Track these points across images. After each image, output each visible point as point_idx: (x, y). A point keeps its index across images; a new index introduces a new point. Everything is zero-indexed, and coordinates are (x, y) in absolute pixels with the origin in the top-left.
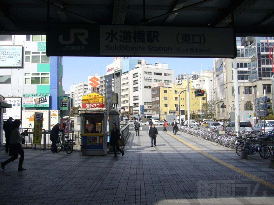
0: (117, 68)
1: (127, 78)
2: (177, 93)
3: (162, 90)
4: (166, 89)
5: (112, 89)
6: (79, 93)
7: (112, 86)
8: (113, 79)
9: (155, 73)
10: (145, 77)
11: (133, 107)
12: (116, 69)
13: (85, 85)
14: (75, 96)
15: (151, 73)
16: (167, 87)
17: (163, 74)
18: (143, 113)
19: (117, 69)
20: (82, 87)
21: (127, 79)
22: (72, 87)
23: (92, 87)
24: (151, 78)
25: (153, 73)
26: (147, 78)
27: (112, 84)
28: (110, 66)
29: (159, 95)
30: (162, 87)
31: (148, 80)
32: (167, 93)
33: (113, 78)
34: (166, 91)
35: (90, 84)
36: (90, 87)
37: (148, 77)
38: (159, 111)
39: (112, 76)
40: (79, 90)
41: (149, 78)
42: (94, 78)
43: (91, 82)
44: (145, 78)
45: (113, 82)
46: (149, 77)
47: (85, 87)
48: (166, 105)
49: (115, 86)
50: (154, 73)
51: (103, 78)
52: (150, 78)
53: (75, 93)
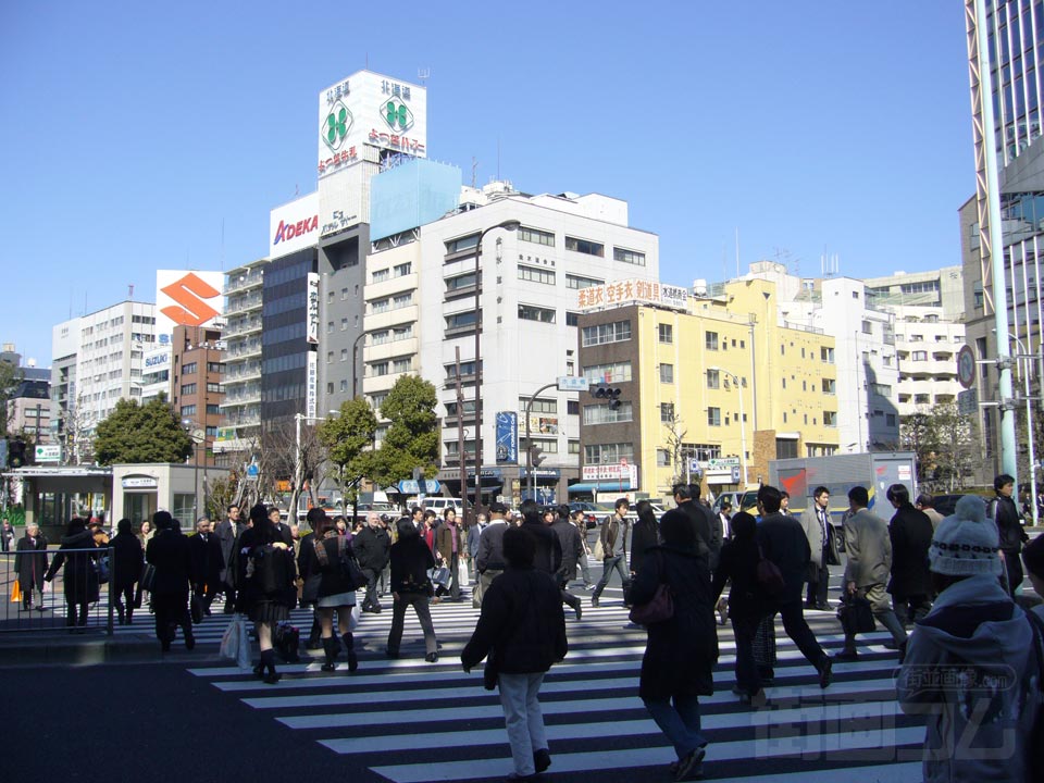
0: (339, 215)
1: (404, 268)
2: (716, 349)
3: (648, 323)
4: (666, 318)
5: (310, 328)
6: (100, 360)
7: (309, 312)
8: (312, 277)
9: (570, 241)
10: (521, 257)
11: (443, 424)
12: (332, 221)
13: (136, 319)
14: (79, 374)
15: (551, 239)
16: (669, 309)
17: (608, 252)
18: (513, 457)
19: (338, 221)
20: (119, 329)
21: (404, 273)
22: (65, 330)
23: (176, 325)
24: (553, 263)
25: (560, 241)
26: (533, 263)
27: (309, 305)
28: (291, 213)
29: (629, 355)
30: (650, 306)
31: (536, 276)
32: (669, 340)
33: (315, 270)
34: (665, 332)
35: (168, 312)
36: (165, 326)
37: (537, 261)
38: (630, 444)
39: (308, 258)
40: (101, 343)
41: (541, 265)
42: (191, 281)
43: (171, 302)
44: (525, 262)
45: (315, 290)
46: (541, 261)
47: (139, 328)
48: (667, 412)
49: (325, 314)
50: (567, 238)
51: (245, 276)
52: (548, 266)
53: (79, 359)
